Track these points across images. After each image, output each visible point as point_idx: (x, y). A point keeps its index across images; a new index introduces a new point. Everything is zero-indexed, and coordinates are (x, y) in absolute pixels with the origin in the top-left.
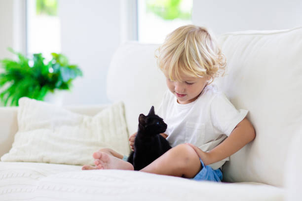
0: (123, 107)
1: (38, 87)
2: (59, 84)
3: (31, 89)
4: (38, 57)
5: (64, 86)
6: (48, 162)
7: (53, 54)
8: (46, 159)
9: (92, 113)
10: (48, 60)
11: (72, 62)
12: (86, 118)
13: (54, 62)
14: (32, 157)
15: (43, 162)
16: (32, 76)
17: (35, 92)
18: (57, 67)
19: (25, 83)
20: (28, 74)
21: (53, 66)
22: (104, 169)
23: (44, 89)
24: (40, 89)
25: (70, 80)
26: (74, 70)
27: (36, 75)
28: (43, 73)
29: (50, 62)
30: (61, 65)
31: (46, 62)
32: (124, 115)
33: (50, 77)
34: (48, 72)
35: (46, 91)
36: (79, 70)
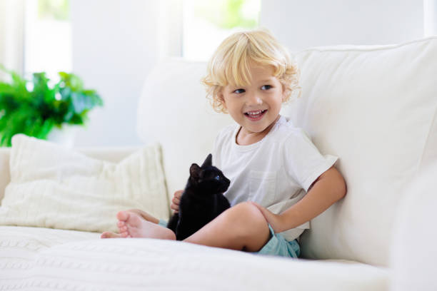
0: (161, 150)
1: (38, 121)
2: (68, 116)
3: (29, 122)
4: (40, 78)
5: (77, 120)
6: (52, 227)
7: (61, 74)
8: (49, 222)
9: (115, 158)
10: (53, 81)
11: (88, 86)
12: (107, 165)
13: (62, 85)
14: (30, 219)
15: (45, 227)
16: (31, 105)
17: (35, 127)
18: (67, 92)
19: (21, 115)
20: (25, 101)
21: (61, 90)
22: (132, 237)
23: (47, 122)
24: (42, 124)
25: (85, 111)
26: (91, 97)
27: (37, 102)
28: (47, 99)
29: (57, 85)
30: (73, 90)
31: (51, 85)
32: (162, 161)
33: (57, 106)
34: (54, 99)
35: (51, 125)
36: (97, 97)
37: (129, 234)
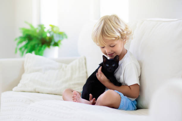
0: (85, 59)
1: (40, 45)
2: (52, 43)
3: (36, 46)
4: (41, 26)
5: (56, 44)
7: (51, 25)
8: (37, 90)
9: (67, 62)
10: (47, 28)
11: (61, 30)
12: (64, 65)
13: (50, 30)
15: (36, 92)
16: (37, 38)
17: (38, 48)
18: (52, 33)
19: (33, 43)
20: (35, 37)
21: (50, 32)
24: (42, 47)
25: (59, 41)
26: (62, 35)
27: (40, 37)
28: (44, 36)
29: (48, 30)
30: (55, 32)
31: (46, 30)
32: (86, 64)
33: (47, 39)
34: (47, 36)
35: (45, 47)
36: (65, 35)
37: (77, 100)
